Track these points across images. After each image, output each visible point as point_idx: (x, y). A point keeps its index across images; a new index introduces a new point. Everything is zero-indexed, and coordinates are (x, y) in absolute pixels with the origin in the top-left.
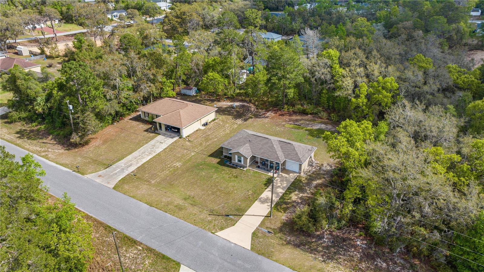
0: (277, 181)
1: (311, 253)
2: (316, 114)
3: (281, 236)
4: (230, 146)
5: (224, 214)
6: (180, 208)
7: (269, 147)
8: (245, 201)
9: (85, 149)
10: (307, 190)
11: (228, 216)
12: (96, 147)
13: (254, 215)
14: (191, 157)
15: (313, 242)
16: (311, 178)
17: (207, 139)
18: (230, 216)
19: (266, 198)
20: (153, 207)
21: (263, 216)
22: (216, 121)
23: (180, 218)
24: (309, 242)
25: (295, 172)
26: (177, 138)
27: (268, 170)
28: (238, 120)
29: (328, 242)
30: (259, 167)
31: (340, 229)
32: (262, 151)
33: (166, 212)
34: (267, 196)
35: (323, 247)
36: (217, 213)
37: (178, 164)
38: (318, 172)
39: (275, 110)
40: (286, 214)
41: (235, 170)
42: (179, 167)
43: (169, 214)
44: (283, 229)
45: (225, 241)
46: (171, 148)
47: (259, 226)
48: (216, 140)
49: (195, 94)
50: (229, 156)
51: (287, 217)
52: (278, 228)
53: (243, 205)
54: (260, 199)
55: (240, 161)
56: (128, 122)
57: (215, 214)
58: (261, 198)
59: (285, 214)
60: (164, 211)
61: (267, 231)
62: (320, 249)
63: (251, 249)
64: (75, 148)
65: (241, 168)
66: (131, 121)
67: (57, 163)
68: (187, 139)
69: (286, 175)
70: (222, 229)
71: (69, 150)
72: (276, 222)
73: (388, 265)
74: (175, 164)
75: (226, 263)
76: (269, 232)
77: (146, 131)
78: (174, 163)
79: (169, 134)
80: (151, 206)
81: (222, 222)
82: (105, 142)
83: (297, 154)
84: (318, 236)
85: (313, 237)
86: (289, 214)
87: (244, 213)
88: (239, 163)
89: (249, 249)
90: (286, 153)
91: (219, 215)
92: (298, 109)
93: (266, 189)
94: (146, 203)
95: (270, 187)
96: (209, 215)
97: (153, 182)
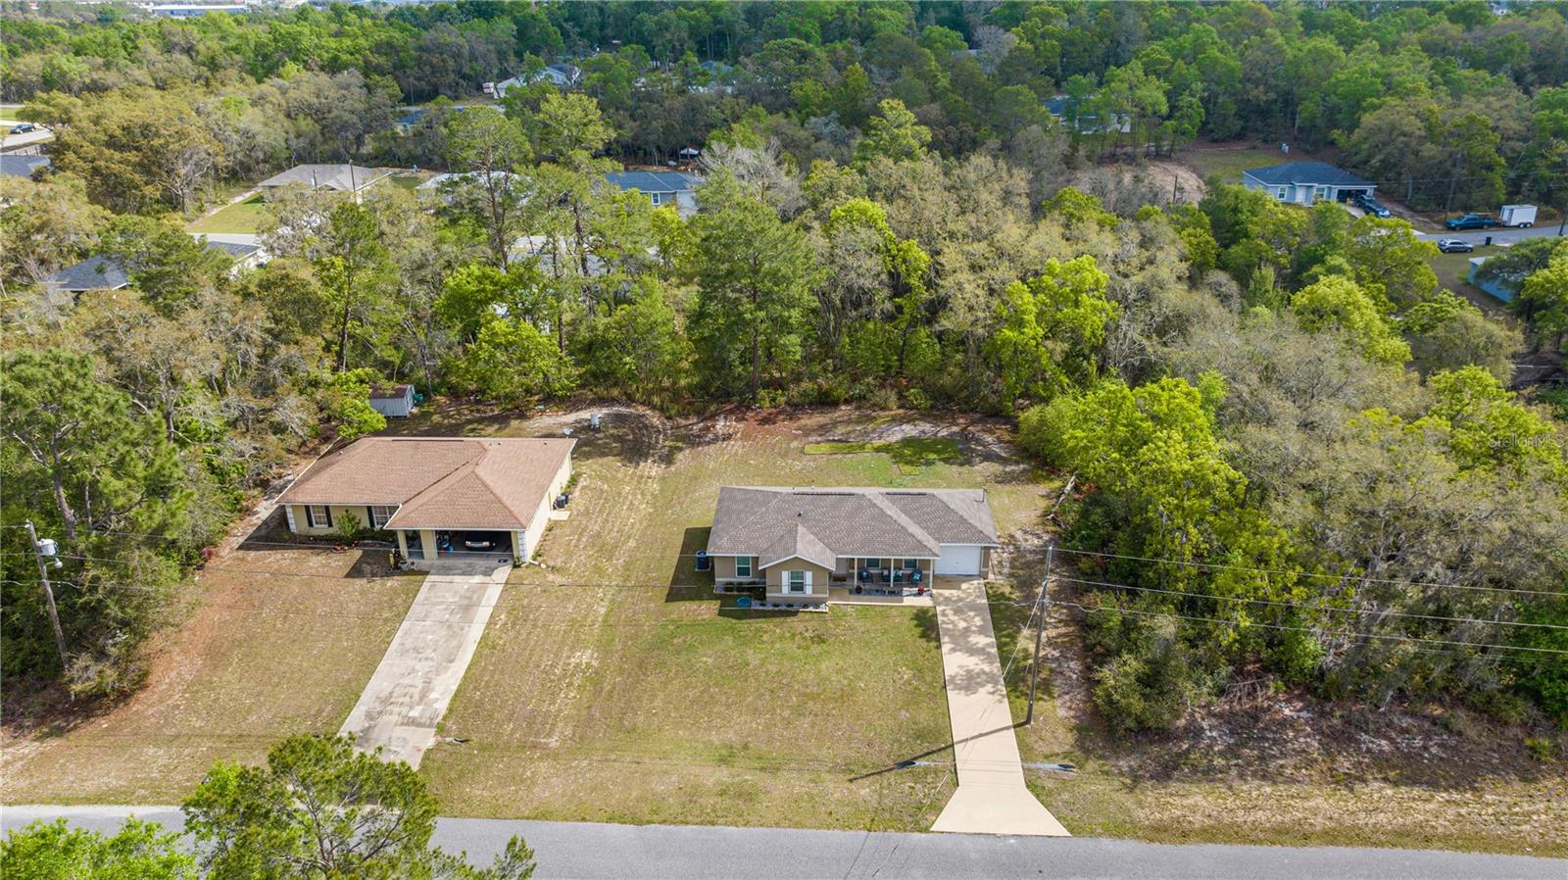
0: (944, 614)
1: (1212, 782)
2: (862, 398)
3: (1100, 766)
4: (742, 547)
5: (890, 763)
6: (742, 795)
7: (873, 518)
8: (917, 703)
9: (143, 705)
10: (1043, 617)
11: (910, 763)
12: (192, 683)
13: (979, 735)
14: (605, 621)
15: (1188, 752)
17: (605, 549)
18: (917, 763)
19: (963, 673)
20: (650, 822)
21: (1007, 728)
22: (582, 482)
23: (777, 824)
24: (1179, 755)
25: (969, 577)
26: (503, 573)
27: (892, 593)
28: (642, 464)
29: (1220, 737)
30: (859, 591)
31: (1221, 692)
32: (859, 535)
33: (713, 824)
34: (961, 668)
35: (1221, 754)
36: (865, 767)
37: (585, 657)
39: (731, 412)
40: (1059, 701)
41: (795, 619)
42: (595, 663)
43: (726, 824)
44: (1088, 745)
45: (982, 839)
46: (515, 611)
47: (1023, 758)
48: (632, 543)
49: (415, 410)
50: (741, 583)
51: (1070, 708)
52: (1072, 746)
53: (924, 718)
54: (952, 682)
55: (797, 587)
56: (243, 559)
57: (864, 772)
58: (952, 677)
59: (1057, 703)
60: (702, 823)
61: (1056, 766)
62: (1219, 762)
63: (1070, 832)
64: (88, 717)
65: (811, 609)
66: (253, 554)
67: (67, 802)
68: (543, 566)
69: (954, 592)
71: (59, 732)
72: (1054, 732)
73: (1392, 741)
74: (573, 660)
76: (1066, 767)
77: (355, 572)
78: (569, 657)
79: (461, 563)
80: (638, 822)
82: (215, 655)
83: (963, 520)
84: (1186, 729)
85: (1179, 738)
86: (1066, 697)
87: (948, 737)
88: (797, 594)
89: (1065, 832)
90: (931, 525)
91: (879, 773)
92: (805, 394)
93: (939, 647)
94: (610, 820)
95: (945, 639)
96: (851, 781)
97: (554, 744)
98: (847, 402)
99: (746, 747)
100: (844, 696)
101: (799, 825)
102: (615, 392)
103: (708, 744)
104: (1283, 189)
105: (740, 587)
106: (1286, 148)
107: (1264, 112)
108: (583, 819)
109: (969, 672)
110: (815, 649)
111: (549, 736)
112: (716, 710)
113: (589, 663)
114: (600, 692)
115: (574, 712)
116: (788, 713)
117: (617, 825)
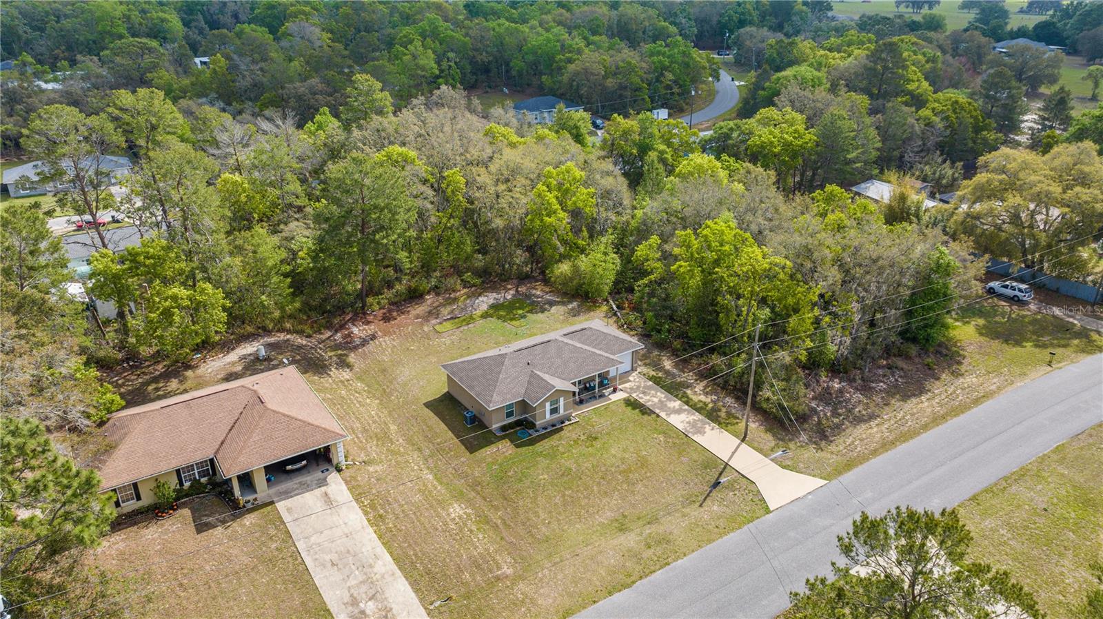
0: (639, 397)
2: (436, 287)
5: (707, 488)
6: (660, 542)
7: (572, 352)
8: (683, 451)
10: (686, 381)
11: (717, 483)
13: (733, 453)
14: (440, 483)
18: (720, 481)
21: (740, 444)
23: (700, 546)
24: (818, 425)
25: (628, 373)
26: (337, 477)
28: (331, 373)
30: (581, 402)
36: (697, 496)
37: (458, 510)
39: (353, 320)
41: (564, 432)
42: (469, 511)
50: (511, 423)
53: (696, 457)
54: (688, 432)
55: (555, 410)
57: (701, 498)
60: (662, 567)
61: (780, 453)
62: (836, 420)
63: (826, 480)
65: (568, 423)
68: (357, 463)
69: (630, 383)
73: (882, 382)
74: (453, 516)
76: (784, 451)
77: (202, 527)
78: (448, 515)
79: (291, 485)
81: (734, 494)
84: (809, 411)
85: (810, 416)
87: (719, 461)
88: (556, 416)
89: (823, 482)
91: (708, 495)
92: (397, 294)
93: (659, 416)
94: (610, 594)
95: (657, 411)
96: (701, 506)
97: (510, 571)
98: (429, 293)
99: (624, 516)
100: (644, 464)
101: (710, 541)
102: (250, 329)
103: (601, 524)
104: (536, 115)
105: (510, 426)
106: (506, 90)
107: (486, 69)
108: (594, 602)
109: (688, 423)
110: (598, 444)
111: (499, 568)
112: (583, 504)
113: (465, 513)
114: (497, 526)
115: (496, 546)
116: (625, 486)
117: (617, 594)
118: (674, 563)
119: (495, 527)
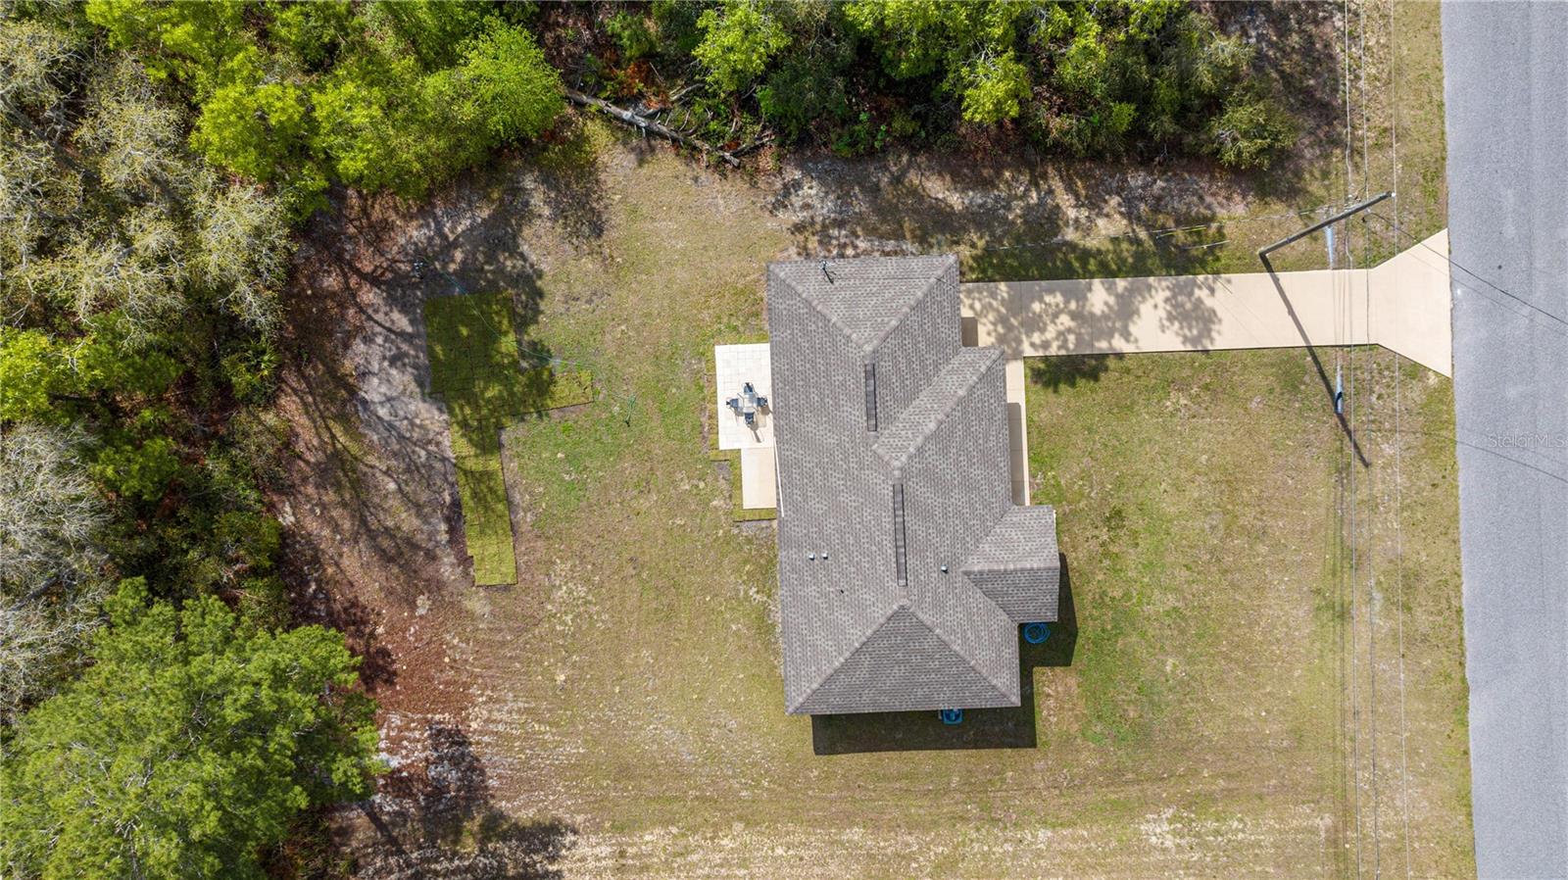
0: (1041, 346)
1: (1331, 57)
3: (1316, 179)
6: (1408, 583)
10: (1029, 208)
13: (1291, 312)
15: (1282, 73)
16: (937, 226)
18: (1337, 389)
19: (1177, 324)
20: (1463, 680)
21: (1276, 281)
23: (1454, 543)
29: (1256, 28)
33: (1459, 612)
34: (1163, 329)
37: (1159, 831)
38: (874, 219)
40: (1218, 210)
42: (1169, 814)
43: (1460, 597)
44: (1283, 186)
45: (1458, 324)
47: (1324, 266)
51: (1228, 199)
52: (1290, 206)
53: (1260, 380)
54: (1195, 341)
58: (1186, 340)
59: (1221, 213)
60: (1460, 624)
62: (1294, 40)
63: (1440, 228)
70: (1415, 371)
72: (1272, 225)
74: (1169, 844)
75: (1539, 264)
80: (1465, 691)
81: (1380, 397)
83: (920, 306)
86: (1208, 199)
87: (1296, 352)
89: (1442, 237)
90: (930, 358)
93: (1120, 356)
94: (1464, 723)
95: (1102, 345)
97: (1328, 820)
99: (1318, 591)
100: (1230, 481)
101: (1452, 519)
108: (1466, 753)
109: (1171, 318)
110: (1135, 520)
111: (1314, 831)
112: (1260, 638)
113: (1170, 822)
114: (1230, 790)
115: (1269, 813)
116: (1262, 549)
117: (1470, 715)
118: (1464, 601)
119: (1230, 794)
